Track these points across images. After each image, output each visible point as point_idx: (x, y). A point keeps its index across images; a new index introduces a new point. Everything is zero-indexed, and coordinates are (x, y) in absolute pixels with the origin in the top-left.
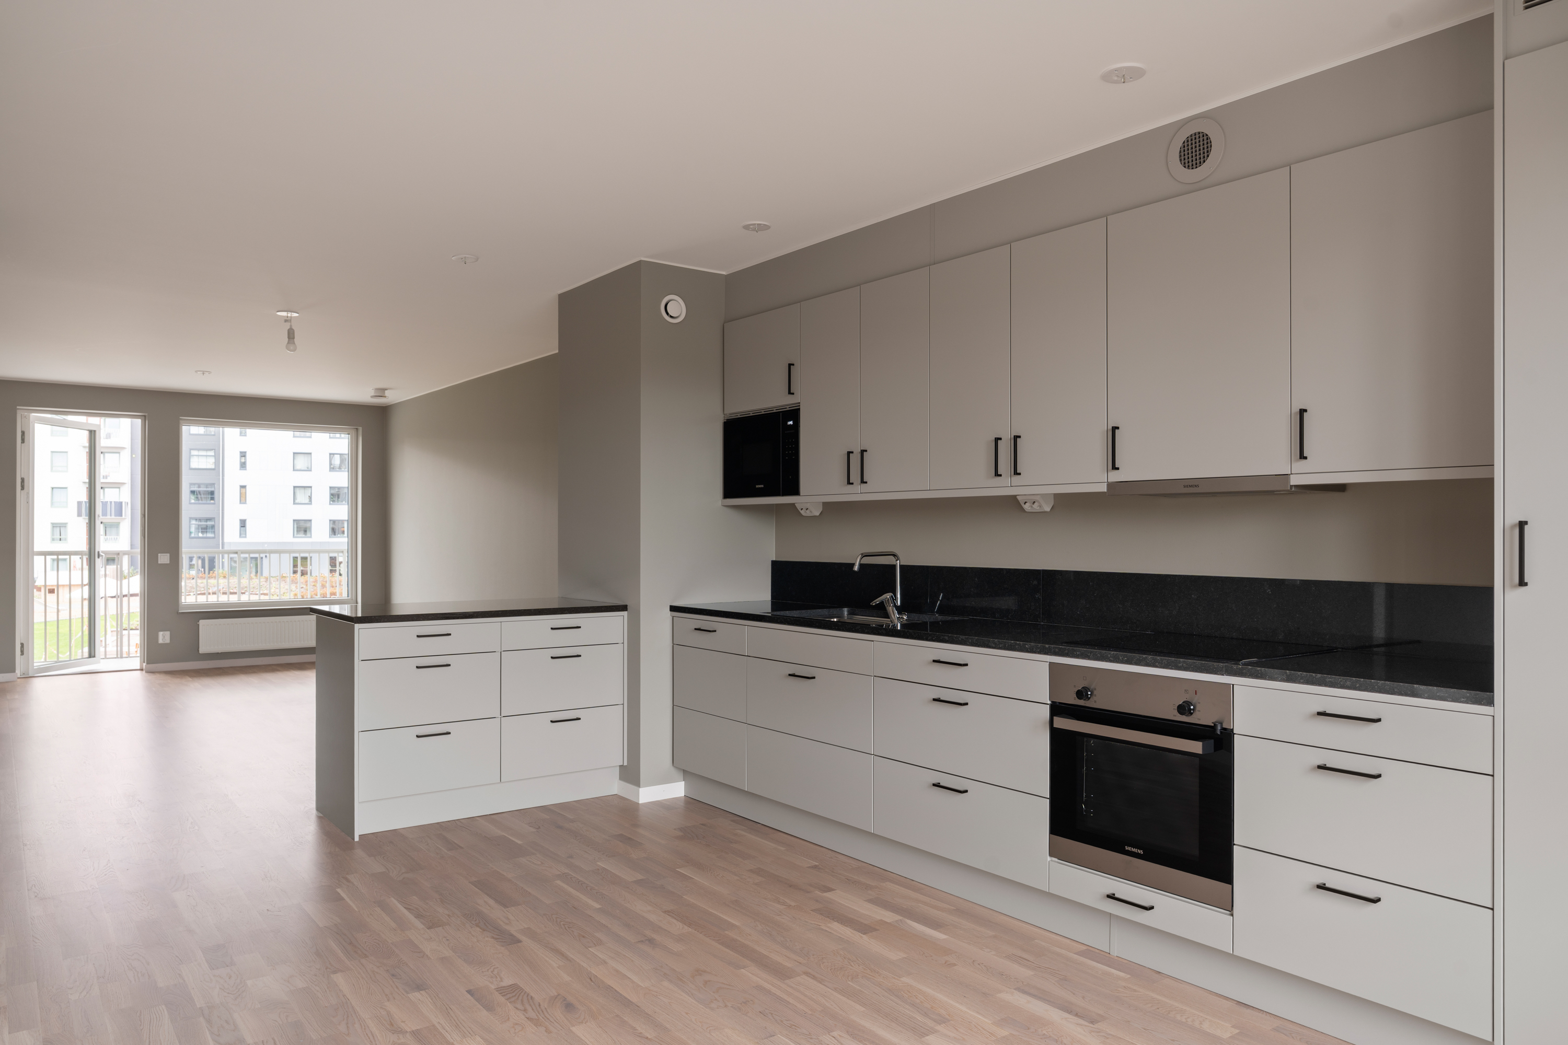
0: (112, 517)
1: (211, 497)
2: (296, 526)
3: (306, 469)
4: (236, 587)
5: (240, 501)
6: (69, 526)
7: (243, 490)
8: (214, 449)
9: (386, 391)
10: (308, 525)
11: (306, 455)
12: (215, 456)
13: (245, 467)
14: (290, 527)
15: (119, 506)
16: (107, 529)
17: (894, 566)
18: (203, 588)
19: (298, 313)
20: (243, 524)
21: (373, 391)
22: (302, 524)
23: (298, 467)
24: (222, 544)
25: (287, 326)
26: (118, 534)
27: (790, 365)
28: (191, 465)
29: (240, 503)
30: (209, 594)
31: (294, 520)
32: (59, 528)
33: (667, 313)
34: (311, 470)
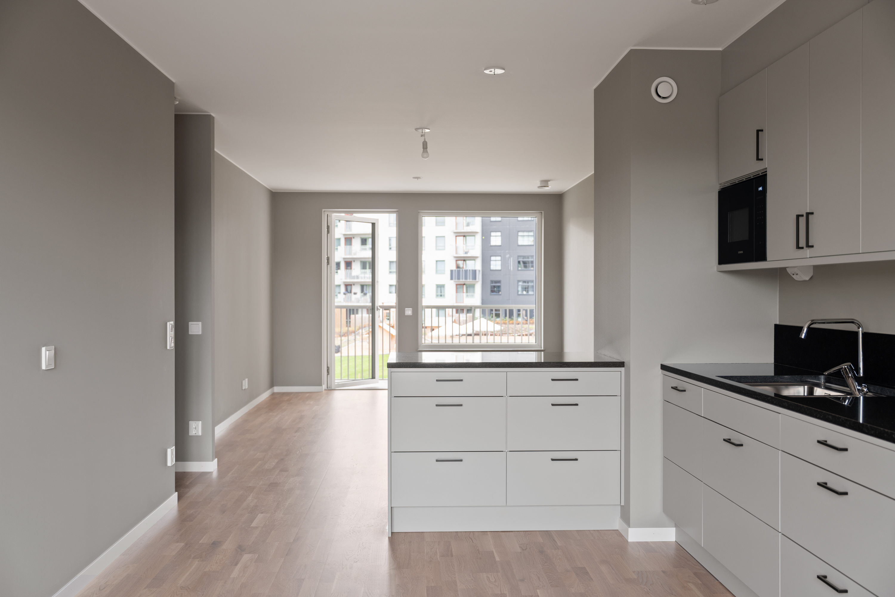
0: (470, 280)
1: (531, 266)
6: (446, 287)
9: (549, 182)
12: (534, 236)
15: (474, 272)
16: (468, 288)
17: (857, 333)
19: (429, 129)
21: (539, 182)
25: (422, 139)
26: (474, 292)
27: (758, 131)
28: (519, 243)
30: (523, 335)
32: (440, 287)
33: (659, 96)
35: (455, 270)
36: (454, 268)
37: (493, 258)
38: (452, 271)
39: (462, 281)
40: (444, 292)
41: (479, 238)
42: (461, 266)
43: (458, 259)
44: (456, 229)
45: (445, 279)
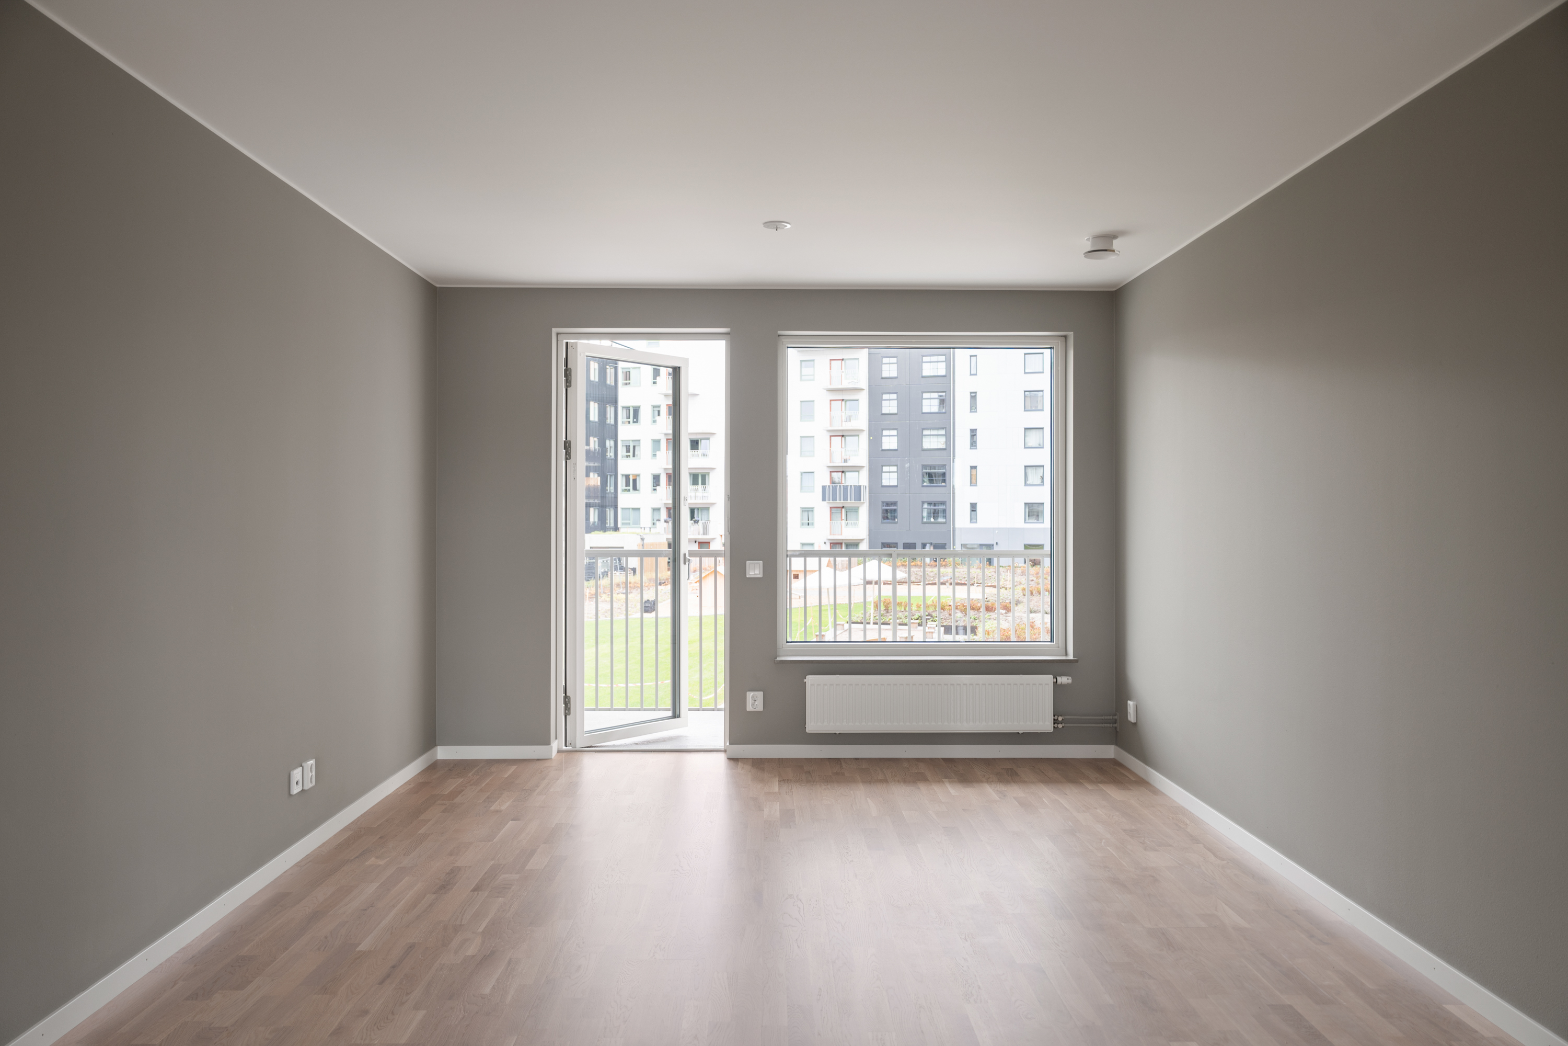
0: (852, 501)
1: (943, 479)
2: (1027, 510)
3: (1038, 446)
4: (965, 578)
5: (971, 483)
6: (815, 510)
7: (974, 471)
8: (945, 428)
10: (1040, 509)
11: (1037, 430)
12: (945, 435)
13: (976, 446)
14: (1021, 511)
15: (858, 489)
16: (848, 513)
18: (933, 577)
20: (973, 507)
22: (1035, 507)
23: (1030, 445)
24: (953, 530)
26: (857, 519)
28: (923, 445)
29: (971, 485)
31: (1025, 504)
32: (807, 511)
34: (1043, 447)
35: (829, 486)
36: (827, 483)
37: (885, 469)
38: (824, 488)
39: (839, 503)
40: (813, 519)
41: (864, 439)
42: (837, 480)
43: (833, 470)
44: (831, 425)
45: (814, 499)
